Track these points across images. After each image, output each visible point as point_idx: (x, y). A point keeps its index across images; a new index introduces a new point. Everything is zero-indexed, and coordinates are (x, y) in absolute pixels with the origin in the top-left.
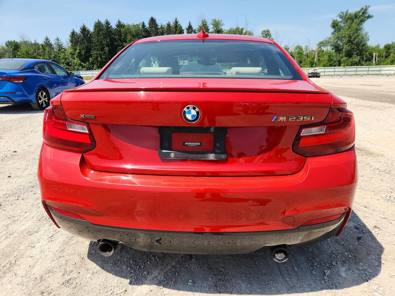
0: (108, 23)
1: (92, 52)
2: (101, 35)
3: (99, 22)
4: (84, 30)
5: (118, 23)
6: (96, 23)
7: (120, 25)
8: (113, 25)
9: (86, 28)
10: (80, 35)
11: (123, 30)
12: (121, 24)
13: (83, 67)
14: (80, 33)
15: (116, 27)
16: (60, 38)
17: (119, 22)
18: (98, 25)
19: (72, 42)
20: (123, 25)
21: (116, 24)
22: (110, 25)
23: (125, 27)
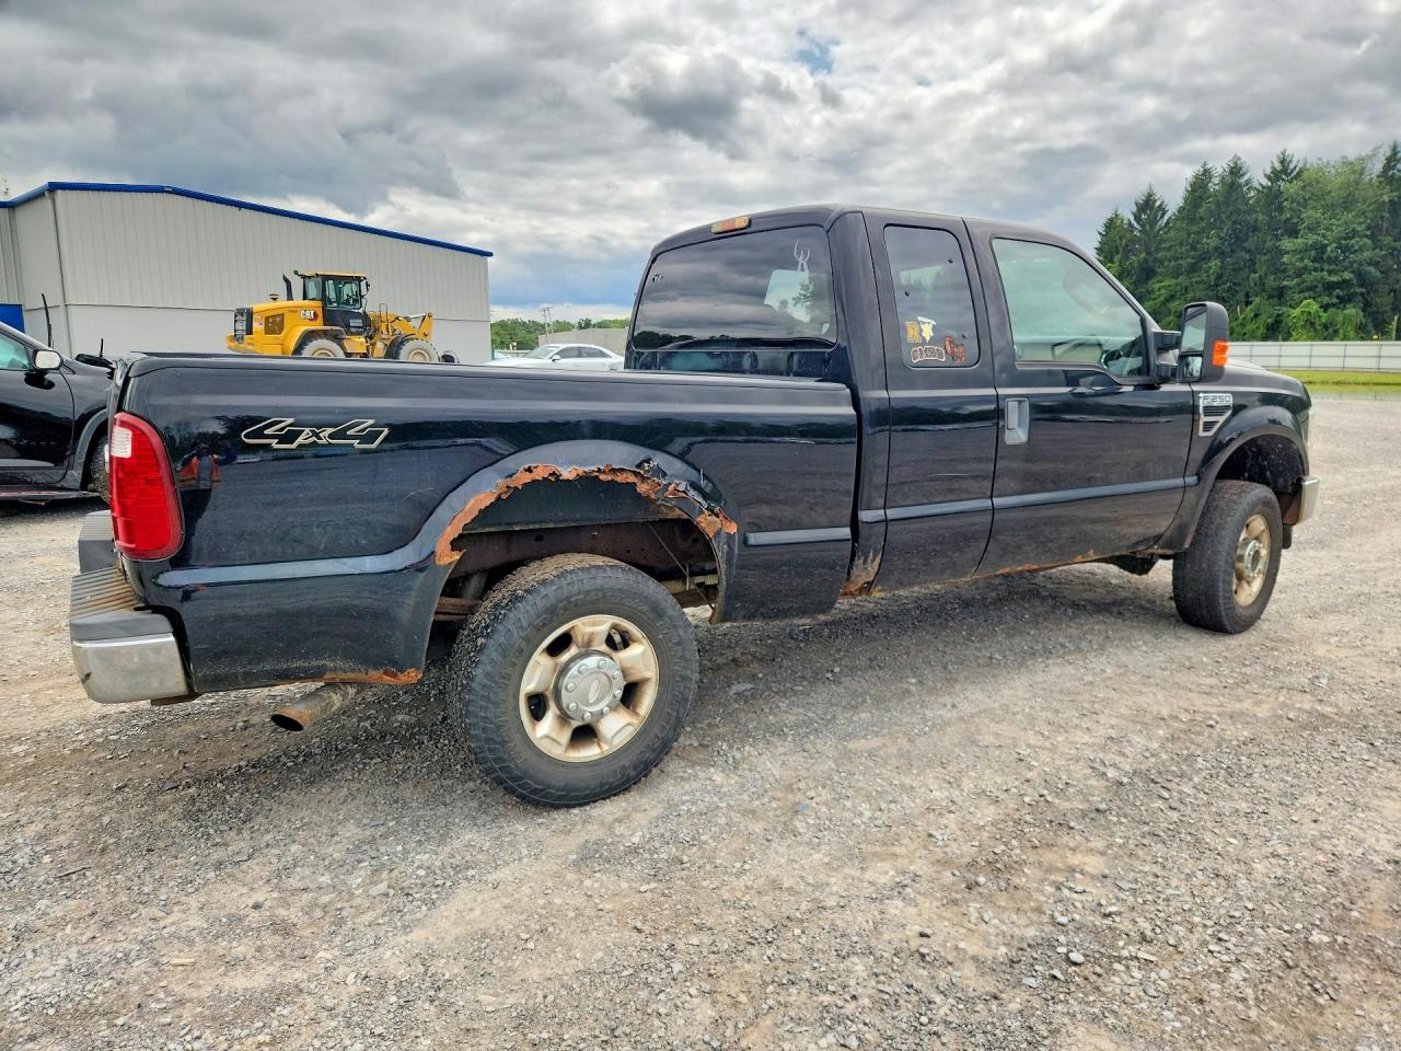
0: (1236, 170)
1: (1158, 282)
2: (1202, 219)
3: (1205, 171)
4: (1148, 206)
5: (1278, 166)
6: (1196, 177)
7: (1283, 171)
8: (1257, 174)
9: (1155, 201)
10: (1130, 223)
11: (1289, 188)
12: (1292, 166)
14: (1132, 218)
15: (1265, 182)
17: (1282, 162)
18: (1199, 187)
20: (1297, 170)
21: (1268, 171)
22: (1246, 178)
23: (1305, 174)
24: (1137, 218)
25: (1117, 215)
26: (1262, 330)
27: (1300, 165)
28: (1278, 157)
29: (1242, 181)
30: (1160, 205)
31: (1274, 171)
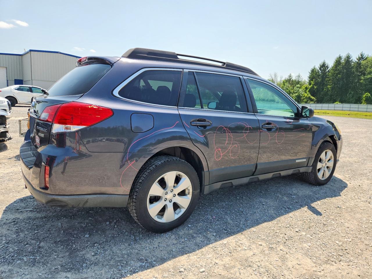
0: (348, 57)
3: (340, 57)
4: (323, 66)
5: (360, 56)
6: (337, 58)
7: (362, 58)
8: (354, 58)
9: (325, 65)
10: (318, 70)
11: (363, 62)
12: (364, 56)
13: (312, 100)
15: (357, 60)
16: (301, 75)
17: (362, 55)
18: (338, 62)
19: (310, 77)
20: (366, 57)
21: (358, 57)
22: (351, 59)
23: (368, 58)
24: (320, 69)
25: (315, 68)
26: (354, 101)
27: (366, 56)
28: (360, 53)
29: (350, 60)
30: (327, 66)
31: (359, 58)
